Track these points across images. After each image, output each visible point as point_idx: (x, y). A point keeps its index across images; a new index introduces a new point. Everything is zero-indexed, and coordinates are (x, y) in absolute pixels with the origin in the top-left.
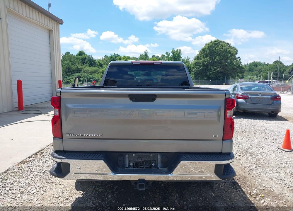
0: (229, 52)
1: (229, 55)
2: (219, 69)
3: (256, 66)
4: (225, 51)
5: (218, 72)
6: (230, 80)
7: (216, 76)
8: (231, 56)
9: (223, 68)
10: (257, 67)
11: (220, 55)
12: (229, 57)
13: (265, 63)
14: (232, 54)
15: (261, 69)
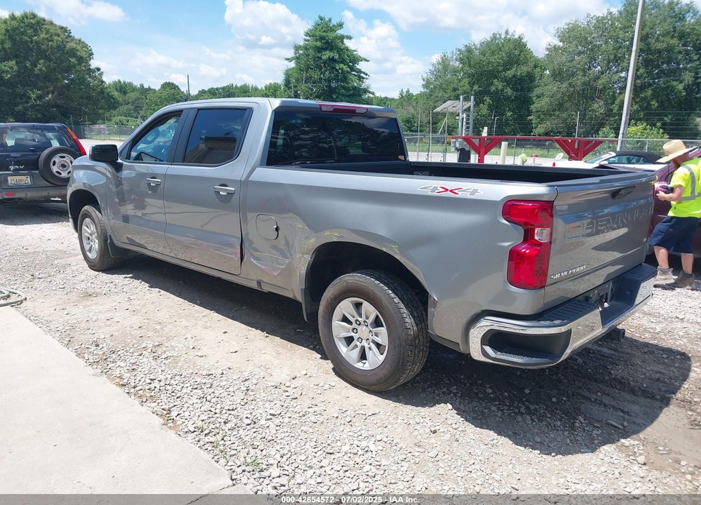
0: (73, 53)
1: (73, 60)
2: (50, 96)
3: (125, 93)
4: (61, 48)
5: (49, 104)
6: (87, 128)
7: (44, 115)
8: (80, 64)
9: (60, 94)
10: (128, 95)
11: (47, 58)
12: (74, 66)
13: (142, 86)
14: (81, 58)
15: (136, 100)
